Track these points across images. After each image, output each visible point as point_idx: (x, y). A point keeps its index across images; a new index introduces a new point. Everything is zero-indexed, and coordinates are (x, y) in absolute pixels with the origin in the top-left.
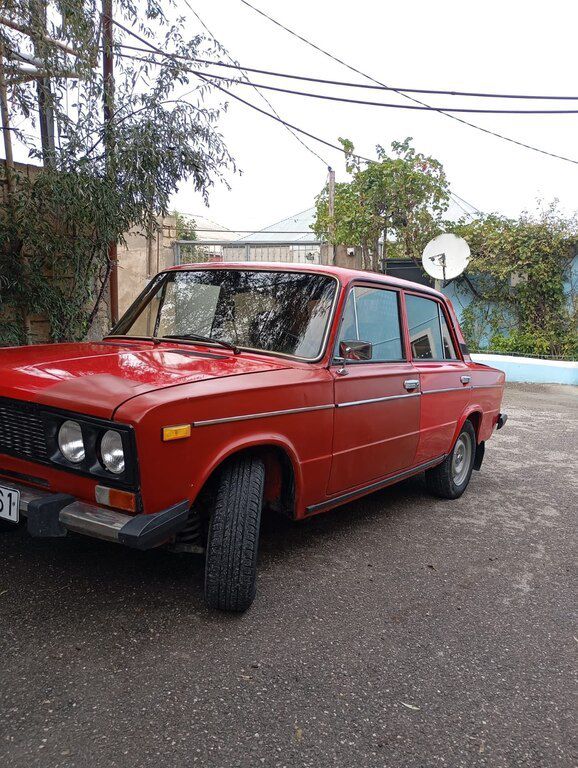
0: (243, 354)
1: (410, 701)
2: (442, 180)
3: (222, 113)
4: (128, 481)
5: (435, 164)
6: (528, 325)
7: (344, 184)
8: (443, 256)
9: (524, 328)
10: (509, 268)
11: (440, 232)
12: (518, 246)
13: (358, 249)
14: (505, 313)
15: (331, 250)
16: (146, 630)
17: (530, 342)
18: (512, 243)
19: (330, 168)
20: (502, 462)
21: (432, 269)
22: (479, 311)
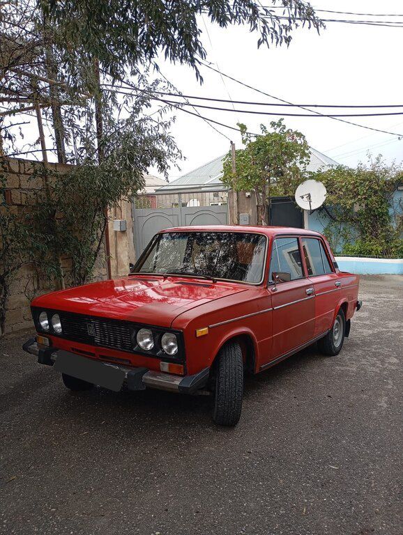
0: (218, 282)
1: (333, 465)
2: (305, 145)
3: (172, 123)
4: (180, 358)
5: (300, 135)
6: (367, 237)
7: (240, 150)
8: (309, 195)
9: (364, 239)
10: (353, 201)
11: (306, 179)
12: (357, 186)
13: (252, 192)
14: (352, 230)
15: (235, 194)
16: (187, 438)
17: (369, 248)
18: (353, 184)
19: (231, 142)
20: (360, 330)
21: (303, 204)
22: (334, 229)
